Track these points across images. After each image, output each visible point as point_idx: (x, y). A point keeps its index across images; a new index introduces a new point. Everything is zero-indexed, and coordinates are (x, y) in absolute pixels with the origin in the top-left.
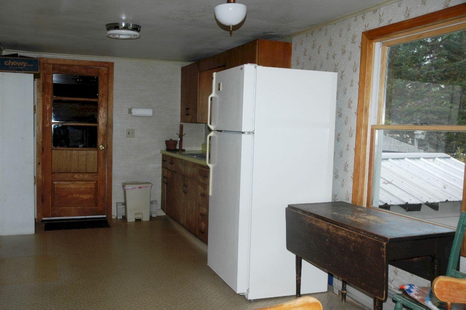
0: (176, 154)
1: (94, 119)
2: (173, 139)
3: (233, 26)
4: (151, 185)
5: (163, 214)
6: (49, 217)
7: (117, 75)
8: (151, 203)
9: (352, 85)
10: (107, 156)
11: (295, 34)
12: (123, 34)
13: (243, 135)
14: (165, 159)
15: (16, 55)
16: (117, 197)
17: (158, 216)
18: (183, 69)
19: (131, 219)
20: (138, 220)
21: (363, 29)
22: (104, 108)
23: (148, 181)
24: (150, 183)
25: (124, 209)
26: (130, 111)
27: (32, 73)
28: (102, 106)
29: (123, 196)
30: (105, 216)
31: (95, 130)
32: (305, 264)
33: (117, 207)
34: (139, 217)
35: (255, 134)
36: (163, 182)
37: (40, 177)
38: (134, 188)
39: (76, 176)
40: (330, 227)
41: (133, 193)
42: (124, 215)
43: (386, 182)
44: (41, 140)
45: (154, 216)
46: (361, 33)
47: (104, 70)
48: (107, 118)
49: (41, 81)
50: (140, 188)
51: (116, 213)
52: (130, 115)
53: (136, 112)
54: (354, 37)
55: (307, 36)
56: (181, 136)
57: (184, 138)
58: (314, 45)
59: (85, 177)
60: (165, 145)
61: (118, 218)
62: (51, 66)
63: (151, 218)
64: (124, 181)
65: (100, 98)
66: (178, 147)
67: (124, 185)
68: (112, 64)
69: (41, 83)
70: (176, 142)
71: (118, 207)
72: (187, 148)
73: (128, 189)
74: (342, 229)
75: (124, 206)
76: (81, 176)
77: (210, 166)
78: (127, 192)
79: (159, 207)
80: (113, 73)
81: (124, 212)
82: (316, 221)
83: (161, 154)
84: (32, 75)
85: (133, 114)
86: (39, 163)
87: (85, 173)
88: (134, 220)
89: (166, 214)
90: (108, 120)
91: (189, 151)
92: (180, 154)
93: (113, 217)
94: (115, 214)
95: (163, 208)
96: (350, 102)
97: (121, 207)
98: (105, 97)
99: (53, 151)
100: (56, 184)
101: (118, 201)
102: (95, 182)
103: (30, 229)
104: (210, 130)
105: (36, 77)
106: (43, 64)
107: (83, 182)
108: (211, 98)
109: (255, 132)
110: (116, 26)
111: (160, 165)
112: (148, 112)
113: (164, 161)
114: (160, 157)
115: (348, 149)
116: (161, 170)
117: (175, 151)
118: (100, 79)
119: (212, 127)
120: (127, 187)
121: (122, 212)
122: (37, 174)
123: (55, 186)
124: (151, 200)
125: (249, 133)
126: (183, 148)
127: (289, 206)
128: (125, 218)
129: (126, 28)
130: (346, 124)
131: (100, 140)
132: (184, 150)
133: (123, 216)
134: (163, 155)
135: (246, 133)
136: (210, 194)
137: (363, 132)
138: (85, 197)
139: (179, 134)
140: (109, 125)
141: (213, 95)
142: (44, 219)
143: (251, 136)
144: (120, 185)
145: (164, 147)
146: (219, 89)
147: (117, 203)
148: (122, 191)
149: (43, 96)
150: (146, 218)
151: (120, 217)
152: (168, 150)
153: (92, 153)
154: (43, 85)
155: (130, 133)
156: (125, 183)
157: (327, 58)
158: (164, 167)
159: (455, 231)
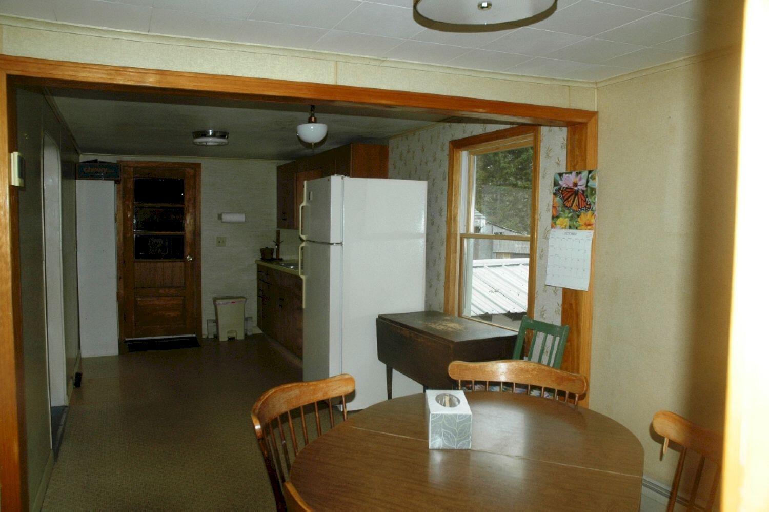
0: (272, 264)
1: (180, 227)
2: (269, 248)
3: (315, 144)
4: (244, 299)
5: (260, 332)
6: (133, 337)
7: (206, 177)
8: (246, 319)
9: (442, 193)
10: (195, 269)
11: (391, 137)
12: (210, 141)
13: (331, 247)
14: (260, 270)
15: (96, 161)
16: (207, 313)
17: (253, 335)
18: (279, 168)
19: (223, 337)
20: (231, 339)
21: (449, 138)
22: (191, 215)
23: (242, 295)
24: (244, 297)
25: (215, 327)
26: (220, 217)
27: (113, 180)
28: (188, 212)
29: (214, 312)
30: (194, 335)
31: (182, 239)
32: (395, 373)
33: (207, 324)
34: (233, 335)
35: (343, 245)
36: (259, 296)
37: (122, 292)
38: (226, 303)
39: (161, 291)
40: (412, 335)
41: (225, 308)
42: (216, 333)
43: (493, 290)
44: (122, 252)
45: (249, 334)
46: (448, 142)
47: (190, 171)
48: (195, 225)
49: (121, 186)
50: (233, 302)
51: (206, 331)
52: (220, 221)
53: (227, 218)
54: (443, 145)
55: (402, 140)
56: (278, 243)
57: (282, 245)
58: (409, 150)
59: (172, 291)
60: (260, 254)
61: (210, 337)
62: (132, 170)
63: (246, 335)
64: (215, 295)
65: (186, 203)
66: (274, 256)
67: (215, 300)
68: (199, 164)
69: (121, 189)
70: (272, 250)
71: (209, 325)
72: (285, 256)
73: (219, 304)
74: (421, 336)
75: (215, 324)
76: (167, 290)
77: (303, 277)
78: (219, 307)
79: (255, 324)
80: (200, 175)
81: (215, 330)
82: (401, 329)
83: (256, 264)
84: (113, 182)
85: (223, 220)
86: (120, 278)
87: (170, 287)
88: (226, 339)
89: (263, 331)
90: (195, 227)
91: (287, 261)
92: (277, 264)
93: (204, 337)
94: (206, 333)
95: (259, 325)
96: (441, 210)
97: (212, 325)
98: (192, 201)
99: (136, 264)
100: (140, 301)
101: (209, 319)
102: (182, 298)
103: (114, 351)
104: (302, 240)
105: (117, 182)
106: (124, 166)
107: (169, 298)
108: (303, 207)
109: (344, 243)
110: (204, 134)
111: (254, 276)
112: (241, 218)
113: (259, 272)
114: (255, 267)
115: (440, 258)
116: (256, 281)
117: (271, 260)
118: (185, 181)
119: (304, 237)
120: (220, 302)
121: (213, 330)
122: (118, 289)
123: (139, 302)
124: (247, 316)
125: (338, 244)
126: (281, 257)
127: (379, 316)
128: (217, 337)
129: (214, 136)
130: (438, 232)
131: (187, 250)
132: (282, 260)
133: (214, 335)
134: (259, 266)
135: (335, 244)
136: (304, 306)
137: (452, 240)
138: (172, 314)
139: (275, 241)
140: (197, 233)
141: (304, 204)
142: (127, 339)
143: (339, 247)
144: (211, 300)
145: (259, 256)
146: (310, 198)
147: (207, 320)
148: (213, 307)
149: (124, 203)
150: (240, 336)
151: (211, 336)
152: (263, 259)
153: (179, 264)
154: (124, 190)
155: (221, 242)
156: (216, 298)
157: (421, 164)
158: (259, 279)
159: (517, 334)
